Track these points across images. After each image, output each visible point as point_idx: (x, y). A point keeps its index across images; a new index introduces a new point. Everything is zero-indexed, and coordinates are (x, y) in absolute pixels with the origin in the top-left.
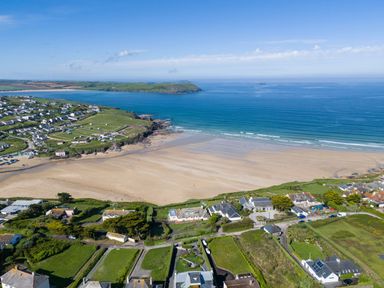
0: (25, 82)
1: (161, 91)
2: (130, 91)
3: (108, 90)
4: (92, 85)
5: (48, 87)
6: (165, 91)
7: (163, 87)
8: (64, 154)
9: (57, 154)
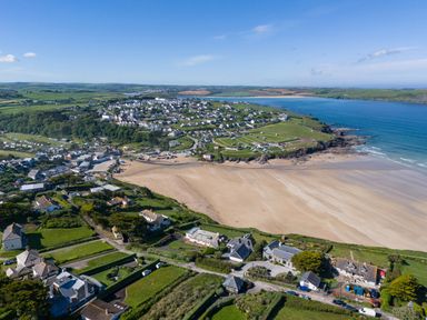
0: (261, 89)
1: (408, 99)
2: (364, 99)
3: (338, 98)
4: (324, 92)
5: (280, 93)
6: (413, 100)
7: (410, 95)
8: (209, 157)
9: (205, 156)
